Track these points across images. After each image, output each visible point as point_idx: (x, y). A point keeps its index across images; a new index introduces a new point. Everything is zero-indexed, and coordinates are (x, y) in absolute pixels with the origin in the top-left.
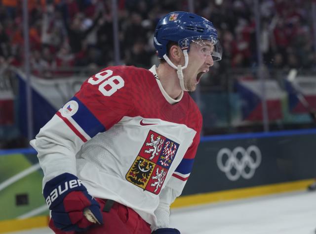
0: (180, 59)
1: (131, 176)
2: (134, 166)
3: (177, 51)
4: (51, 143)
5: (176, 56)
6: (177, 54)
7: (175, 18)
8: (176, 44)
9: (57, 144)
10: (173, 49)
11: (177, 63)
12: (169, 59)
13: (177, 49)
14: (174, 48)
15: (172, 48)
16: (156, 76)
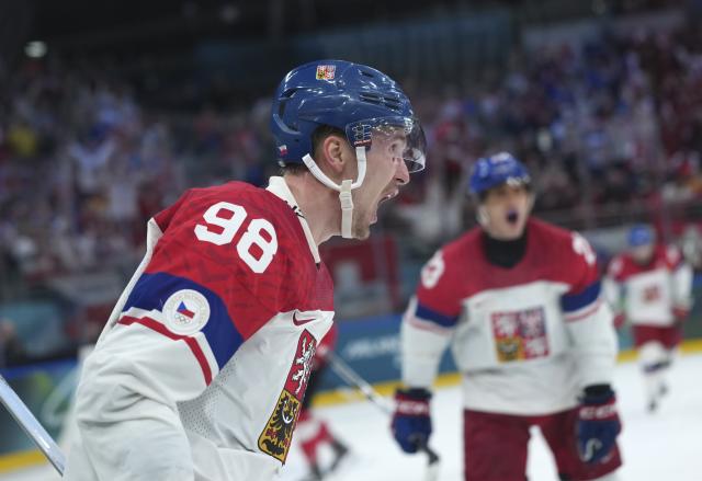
0: (344, 167)
1: (269, 438)
2: (275, 415)
3: (337, 149)
4: (137, 394)
5: (337, 160)
6: (339, 156)
7: (331, 75)
8: (339, 131)
9: (145, 398)
10: (328, 144)
11: (338, 176)
12: (316, 166)
13: (338, 144)
14: (331, 141)
15: (328, 139)
16: (297, 211)
